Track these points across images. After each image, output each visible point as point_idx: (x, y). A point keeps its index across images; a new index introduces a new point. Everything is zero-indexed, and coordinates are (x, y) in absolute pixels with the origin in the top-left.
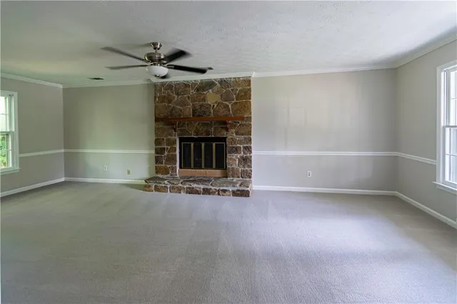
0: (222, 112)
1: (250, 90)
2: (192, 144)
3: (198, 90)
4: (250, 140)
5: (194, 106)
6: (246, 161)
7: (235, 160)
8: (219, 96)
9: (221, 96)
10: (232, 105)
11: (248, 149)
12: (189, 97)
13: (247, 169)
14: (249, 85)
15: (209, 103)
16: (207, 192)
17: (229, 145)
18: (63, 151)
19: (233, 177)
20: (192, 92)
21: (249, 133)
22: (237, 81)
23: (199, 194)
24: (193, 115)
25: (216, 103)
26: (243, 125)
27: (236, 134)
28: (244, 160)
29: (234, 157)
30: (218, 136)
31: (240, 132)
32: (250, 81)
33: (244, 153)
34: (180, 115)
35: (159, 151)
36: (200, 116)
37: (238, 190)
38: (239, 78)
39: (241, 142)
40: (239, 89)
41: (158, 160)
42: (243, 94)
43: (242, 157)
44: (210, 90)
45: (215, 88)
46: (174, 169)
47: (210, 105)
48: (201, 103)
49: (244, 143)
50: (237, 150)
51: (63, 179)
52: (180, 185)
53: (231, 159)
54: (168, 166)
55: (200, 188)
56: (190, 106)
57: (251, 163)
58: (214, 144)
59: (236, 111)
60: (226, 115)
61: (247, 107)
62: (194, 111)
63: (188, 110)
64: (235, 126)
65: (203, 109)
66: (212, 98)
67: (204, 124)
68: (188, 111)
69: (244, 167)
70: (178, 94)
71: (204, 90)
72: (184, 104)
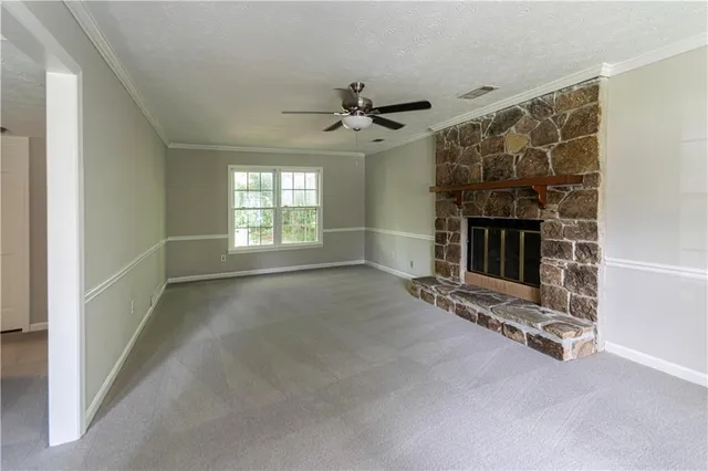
0: (533, 168)
1: (596, 109)
2: (487, 231)
3: (492, 131)
4: (594, 229)
5: (486, 163)
6: (584, 277)
7: (558, 272)
8: (528, 136)
9: (532, 135)
10: (553, 152)
11: (590, 251)
12: (478, 147)
13: (583, 296)
14: (595, 98)
15: (510, 153)
16: (484, 320)
17: (546, 239)
18: (363, 229)
19: (553, 308)
20: (484, 136)
21: (593, 213)
22: (565, 97)
23: (472, 321)
24: (485, 179)
25: (521, 151)
26: (576, 194)
27: (562, 214)
28: (578, 274)
29: (557, 265)
30: (525, 217)
31: (569, 210)
32: (596, 88)
33: (579, 259)
34: (466, 180)
35: (440, 238)
36: (494, 179)
37: (539, 337)
38: (569, 88)
39: (570, 233)
40: (569, 114)
41: (438, 253)
42: (577, 122)
43: (573, 268)
44: (513, 128)
45: (521, 122)
46: (457, 270)
47: (512, 157)
48: (496, 155)
49: (579, 236)
50: (562, 250)
51: (363, 262)
52: (449, 297)
53: (549, 267)
54: (451, 263)
55: (475, 311)
56: (480, 163)
57: (595, 285)
58: (522, 234)
59: (560, 164)
60: (540, 175)
61: (588, 152)
62: (486, 171)
63: (476, 170)
64: (558, 197)
65: (499, 167)
66: (515, 142)
67: (502, 195)
68: (476, 172)
69: (577, 290)
70: (463, 145)
71: (501, 131)
72: (471, 160)
